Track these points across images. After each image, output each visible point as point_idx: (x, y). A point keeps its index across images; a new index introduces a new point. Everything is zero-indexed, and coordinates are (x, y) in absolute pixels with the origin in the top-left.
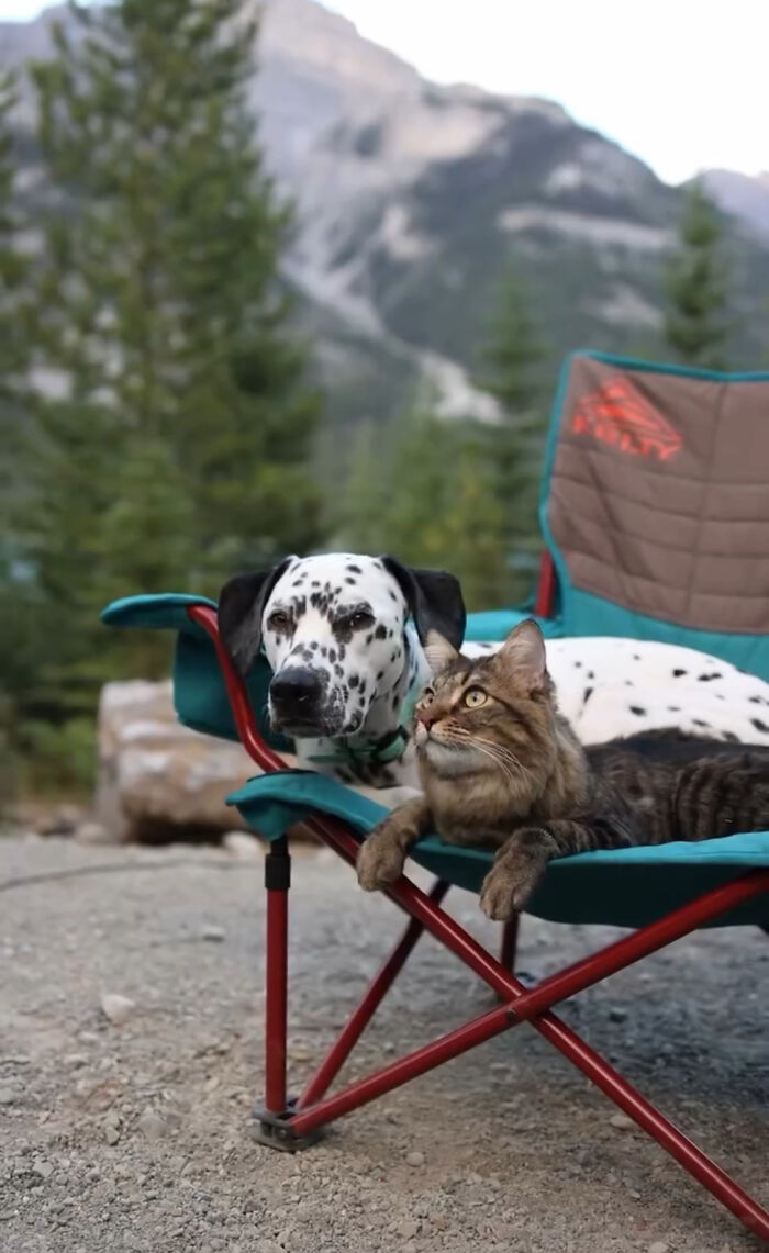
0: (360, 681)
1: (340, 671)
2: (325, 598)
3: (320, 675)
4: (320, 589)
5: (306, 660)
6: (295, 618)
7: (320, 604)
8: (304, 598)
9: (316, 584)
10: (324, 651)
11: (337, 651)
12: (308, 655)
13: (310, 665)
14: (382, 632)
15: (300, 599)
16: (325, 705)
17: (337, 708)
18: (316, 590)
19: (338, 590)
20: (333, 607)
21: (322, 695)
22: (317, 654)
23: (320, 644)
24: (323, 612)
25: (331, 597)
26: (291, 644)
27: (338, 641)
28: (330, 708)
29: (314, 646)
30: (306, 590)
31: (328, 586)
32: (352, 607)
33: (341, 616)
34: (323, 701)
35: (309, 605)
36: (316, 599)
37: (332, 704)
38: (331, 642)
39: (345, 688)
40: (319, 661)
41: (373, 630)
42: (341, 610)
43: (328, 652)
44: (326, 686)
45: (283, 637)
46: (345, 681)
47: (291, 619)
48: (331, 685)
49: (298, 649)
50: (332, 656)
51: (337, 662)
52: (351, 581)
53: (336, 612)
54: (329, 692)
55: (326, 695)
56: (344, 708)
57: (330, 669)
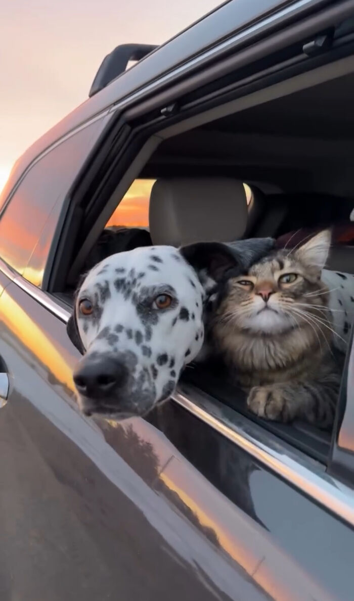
0: (169, 358)
1: (147, 351)
2: (129, 283)
3: (127, 358)
4: (126, 276)
5: (111, 343)
6: (100, 304)
7: (125, 288)
8: (107, 282)
9: (121, 271)
10: (129, 334)
11: (143, 332)
12: (113, 339)
13: (116, 350)
14: (184, 314)
15: (103, 284)
16: (134, 388)
17: (146, 390)
18: (121, 276)
19: (142, 275)
20: (137, 290)
21: (130, 379)
22: (122, 336)
23: (124, 325)
25: (134, 282)
26: (98, 329)
27: (144, 323)
28: (138, 392)
29: (119, 328)
30: (111, 276)
31: (132, 272)
32: (154, 288)
33: (144, 297)
34: (132, 384)
36: (120, 284)
37: (140, 387)
38: (136, 323)
39: (153, 367)
40: (125, 344)
43: (134, 334)
44: (134, 370)
45: (90, 324)
46: (153, 360)
47: (97, 305)
48: (139, 368)
49: (105, 334)
50: (139, 336)
51: (144, 342)
52: (154, 268)
53: (139, 294)
54: (137, 375)
55: (133, 378)
56: (154, 387)
57: (138, 351)
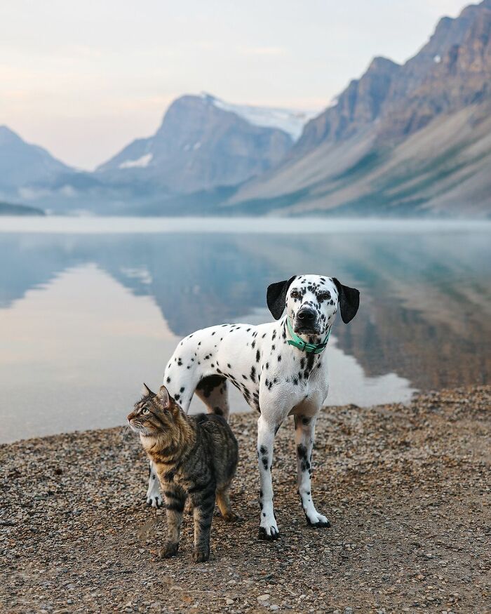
24: (313, 292)
35: (307, 290)
41: (329, 301)
42: (320, 292)
